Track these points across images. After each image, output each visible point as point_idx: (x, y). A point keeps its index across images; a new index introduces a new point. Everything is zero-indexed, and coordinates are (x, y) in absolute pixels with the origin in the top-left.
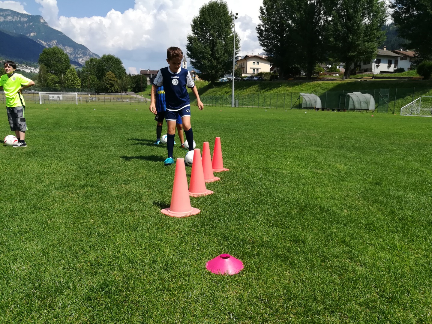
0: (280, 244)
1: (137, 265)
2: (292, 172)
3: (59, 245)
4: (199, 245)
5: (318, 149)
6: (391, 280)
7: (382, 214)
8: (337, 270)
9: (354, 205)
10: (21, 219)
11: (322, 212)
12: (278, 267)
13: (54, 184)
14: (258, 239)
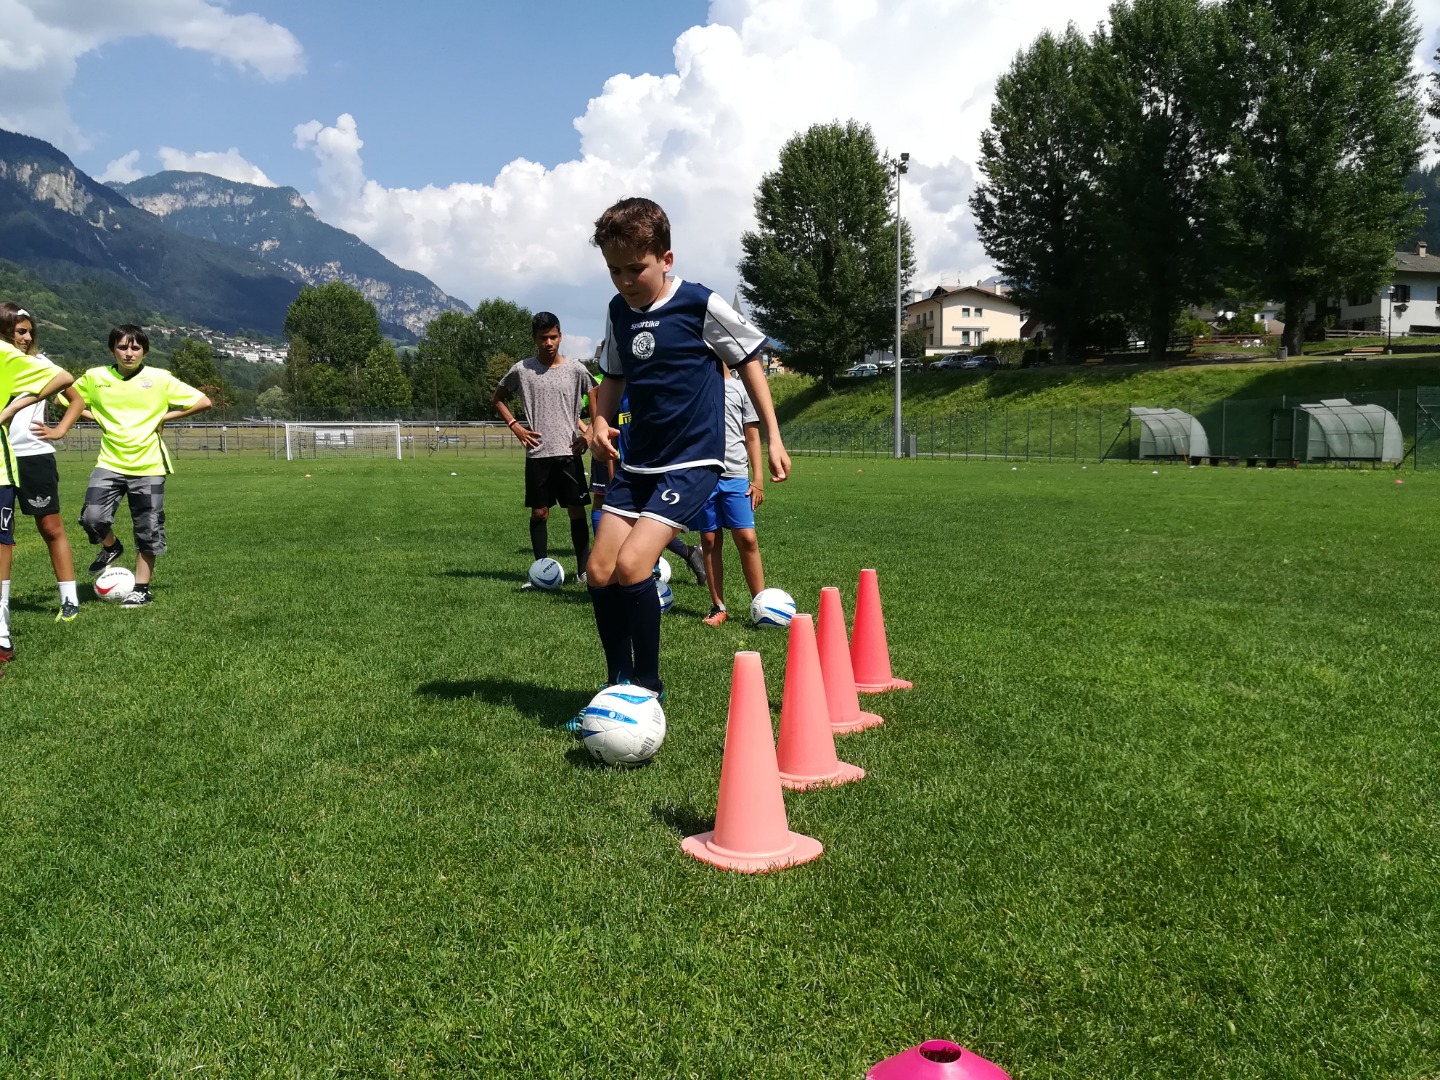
0: (1151, 999)
3: (328, 974)
10: (206, 867)
11: (1292, 862)
13: (319, 734)
14: (1056, 975)
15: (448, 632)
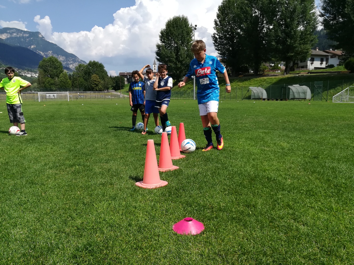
0: (235, 209)
1: (116, 228)
2: (244, 150)
3: (52, 213)
4: (167, 211)
5: (265, 131)
6: (329, 237)
7: (320, 182)
8: (283, 229)
9: (296, 175)
10: (21, 193)
11: (269, 182)
12: (233, 227)
13: (49, 164)
14: (216, 205)
15: (81, 141)
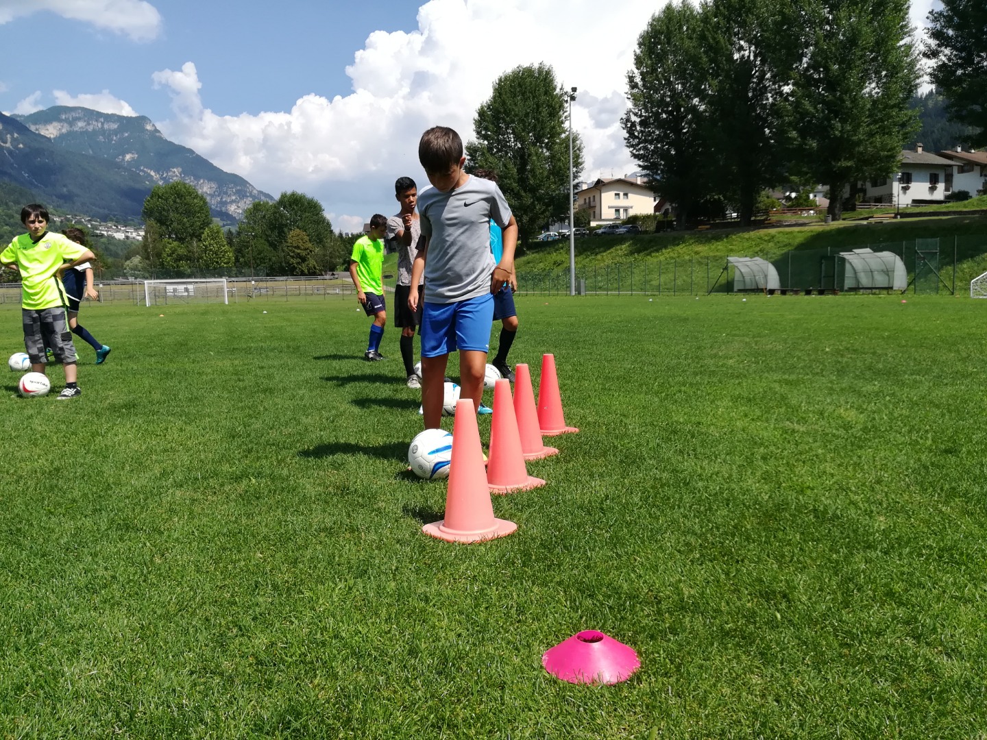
0: (728, 604)
1: (371, 661)
2: (732, 431)
3: (182, 615)
4: (521, 611)
5: (786, 377)
8: (885, 667)
10: (95, 555)
11: (822, 523)
12: (729, 661)
13: (173, 473)
14: (668, 593)
